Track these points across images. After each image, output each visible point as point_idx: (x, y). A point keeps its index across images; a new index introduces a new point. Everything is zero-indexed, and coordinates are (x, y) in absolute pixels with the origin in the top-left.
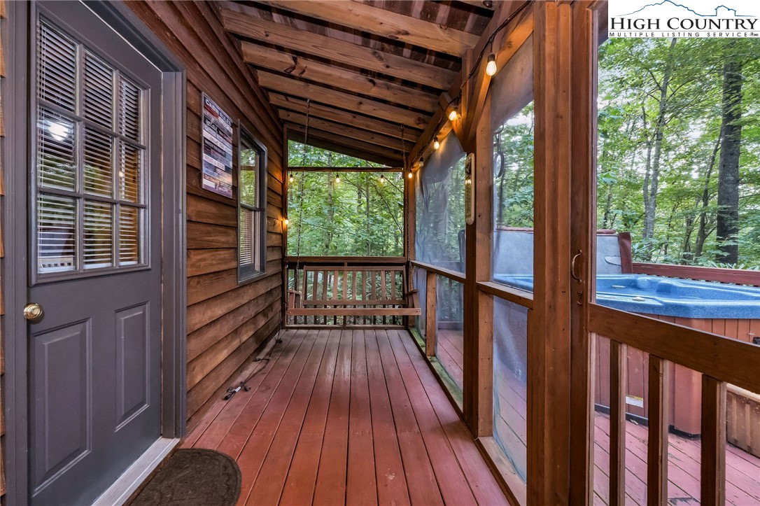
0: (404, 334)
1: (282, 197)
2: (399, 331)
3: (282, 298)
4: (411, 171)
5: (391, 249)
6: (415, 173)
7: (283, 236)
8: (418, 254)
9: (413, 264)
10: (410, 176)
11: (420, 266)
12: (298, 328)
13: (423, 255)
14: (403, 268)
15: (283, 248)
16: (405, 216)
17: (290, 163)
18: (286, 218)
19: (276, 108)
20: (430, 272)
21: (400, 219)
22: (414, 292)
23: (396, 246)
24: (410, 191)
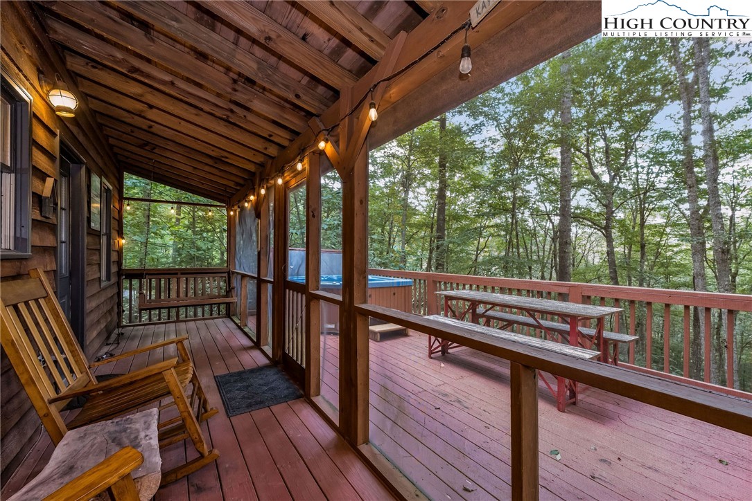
0: (227, 321)
1: (118, 221)
2: (224, 319)
3: (117, 303)
4: (232, 210)
5: (217, 261)
6: (235, 211)
7: (120, 252)
8: (237, 267)
9: (233, 273)
10: (232, 213)
11: (238, 273)
12: (134, 326)
13: (240, 266)
14: (226, 275)
15: (119, 263)
16: (229, 237)
17: (126, 194)
18: (123, 238)
19: (111, 146)
20: (243, 276)
21: (225, 241)
22: (233, 288)
23: (221, 259)
24: (232, 223)
